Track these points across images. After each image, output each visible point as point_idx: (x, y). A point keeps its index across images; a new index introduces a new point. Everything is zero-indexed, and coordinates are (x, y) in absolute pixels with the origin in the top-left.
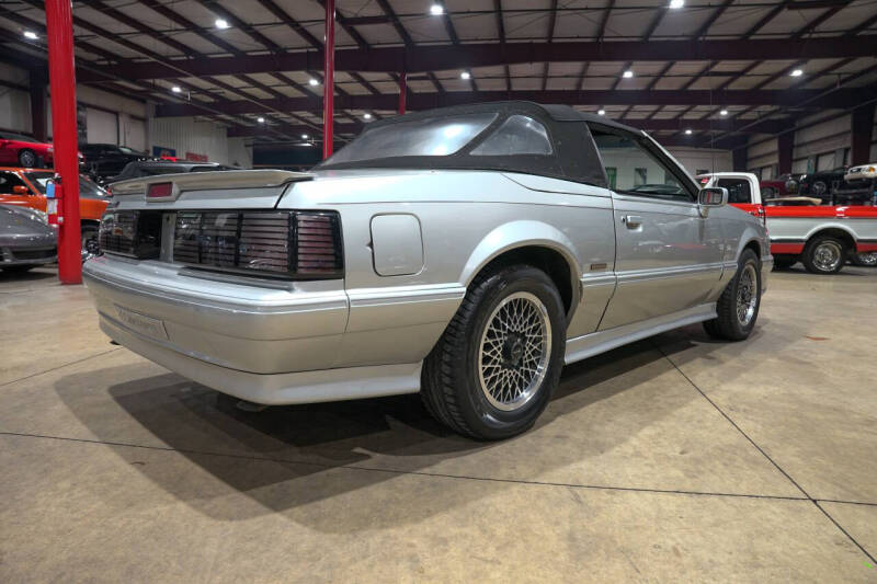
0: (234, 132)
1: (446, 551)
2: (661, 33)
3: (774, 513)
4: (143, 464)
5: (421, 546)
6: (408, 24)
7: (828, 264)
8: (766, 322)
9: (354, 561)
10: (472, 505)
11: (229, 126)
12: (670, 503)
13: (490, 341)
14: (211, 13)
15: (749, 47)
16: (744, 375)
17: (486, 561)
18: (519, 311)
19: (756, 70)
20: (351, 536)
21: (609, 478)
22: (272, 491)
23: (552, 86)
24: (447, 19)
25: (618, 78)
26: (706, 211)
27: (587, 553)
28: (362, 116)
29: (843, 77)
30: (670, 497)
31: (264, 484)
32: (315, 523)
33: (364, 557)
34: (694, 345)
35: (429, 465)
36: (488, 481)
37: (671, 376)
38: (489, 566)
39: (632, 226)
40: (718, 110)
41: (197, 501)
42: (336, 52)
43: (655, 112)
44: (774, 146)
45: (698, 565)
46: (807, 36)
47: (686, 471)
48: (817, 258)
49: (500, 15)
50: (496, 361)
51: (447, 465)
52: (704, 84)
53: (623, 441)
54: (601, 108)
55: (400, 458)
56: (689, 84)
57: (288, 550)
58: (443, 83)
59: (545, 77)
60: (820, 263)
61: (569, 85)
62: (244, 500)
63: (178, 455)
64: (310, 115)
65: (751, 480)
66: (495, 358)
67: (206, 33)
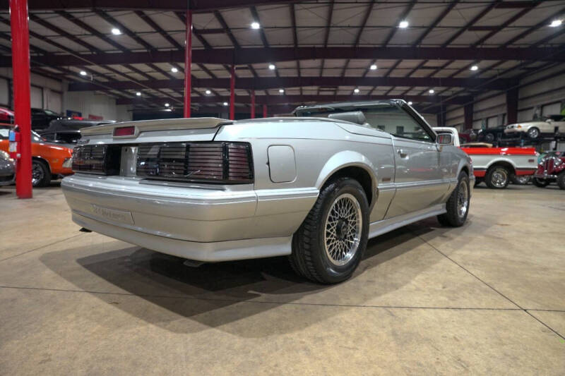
0: (120, 101)
1: (324, 344)
2: (394, 42)
3: (505, 317)
4: (117, 303)
5: (309, 343)
6: (236, 34)
7: (500, 183)
8: (472, 216)
9: (270, 352)
10: (331, 319)
11: (118, 98)
12: (445, 314)
13: (330, 223)
14: (109, 24)
15: (446, 52)
16: (467, 246)
17: (350, 349)
18: (345, 206)
19: (451, 66)
20: (264, 339)
21: (406, 302)
22: (206, 316)
23: (326, 74)
24: (262, 31)
25: (368, 69)
26: (441, 148)
27: (406, 342)
28: (205, 92)
29: (501, 71)
30: (444, 311)
31: (199, 313)
32: (240, 332)
33: (277, 350)
34: (433, 230)
35: (296, 299)
36: (335, 305)
37: (423, 247)
38: (352, 351)
39: (403, 156)
40: (428, 90)
41: (162, 323)
42: (193, 51)
43: (390, 91)
44: (461, 112)
45: (470, 345)
46: (479, 46)
47: (449, 297)
48: (493, 179)
49: (295, 29)
50: (333, 235)
51: (308, 298)
52: (420, 74)
53: (407, 282)
54: (356, 88)
55: (278, 295)
56: (411, 73)
57: (228, 348)
58: (257, 71)
59: (322, 68)
60: (495, 183)
61: (336, 74)
62: (189, 322)
63: (138, 298)
64: (170, 91)
65: (487, 300)
66: (332, 233)
67: (106, 38)
